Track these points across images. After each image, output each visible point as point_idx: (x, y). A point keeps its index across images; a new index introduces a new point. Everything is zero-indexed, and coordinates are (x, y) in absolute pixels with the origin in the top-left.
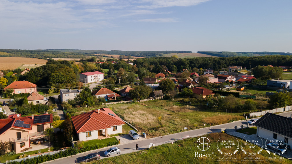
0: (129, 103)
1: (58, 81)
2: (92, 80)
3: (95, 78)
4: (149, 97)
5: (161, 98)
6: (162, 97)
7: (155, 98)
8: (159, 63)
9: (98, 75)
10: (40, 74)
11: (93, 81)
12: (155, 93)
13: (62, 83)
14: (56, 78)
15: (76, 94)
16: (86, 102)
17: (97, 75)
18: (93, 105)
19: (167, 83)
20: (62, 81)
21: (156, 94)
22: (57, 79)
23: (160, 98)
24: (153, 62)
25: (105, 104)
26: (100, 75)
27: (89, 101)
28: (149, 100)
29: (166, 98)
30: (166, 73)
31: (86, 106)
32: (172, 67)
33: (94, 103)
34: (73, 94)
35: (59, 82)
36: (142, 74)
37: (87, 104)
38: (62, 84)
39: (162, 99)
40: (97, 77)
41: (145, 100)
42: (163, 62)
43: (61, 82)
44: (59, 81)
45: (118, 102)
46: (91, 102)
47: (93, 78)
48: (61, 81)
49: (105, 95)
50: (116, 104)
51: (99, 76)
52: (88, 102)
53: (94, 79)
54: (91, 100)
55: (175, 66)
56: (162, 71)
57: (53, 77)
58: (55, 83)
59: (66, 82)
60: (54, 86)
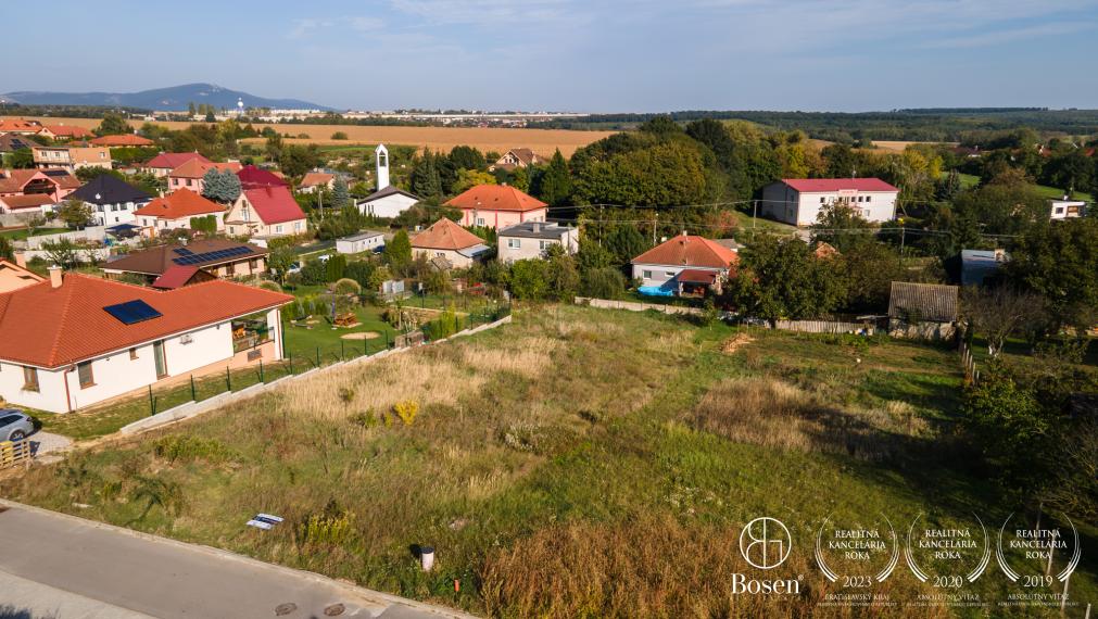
3: (841, 204)
4: (849, 310)
5: (937, 332)
6: (946, 329)
7: (884, 325)
12: (892, 296)
14: (596, 180)
15: (547, 242)
17: (855, 193)
21: (902, 303)
23: (930, 333)
26: (875, 196)
27: (518, 276)
28: (840, 328)
31: (506, 294)
33: (539, 288)
38: (623, 209)
41: (815, 327)
44: (607, 196)
45: (653, 306)
48: (612, 195)
49: (677, 270)
50: (637, 312)
51: (868, 199)
52: (513, 277)
58: (592, 200)
59: (642, 205)
60: (591, 213)
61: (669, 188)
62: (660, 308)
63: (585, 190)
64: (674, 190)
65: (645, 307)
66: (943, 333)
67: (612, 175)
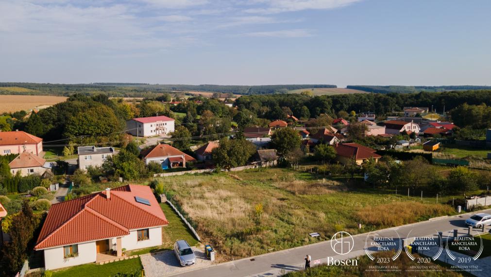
0: (208, 173)
1: (81, 132)
2: (152, 131)
3: (157, 127)
4: (248, 162)
5: (273, 163)
6: (275, 162)
7: (260, 164)
8: (278, 104)
9: (164, 122)
10: (52, 118)
11: (154, 134)
12: (260, 155)
13: (90, 135)
14: (78, 125)
15: (105, 155)
16: (119, 171)
17: (162, 122)
18: (134, 177)
19: (286, 136)
20: (90, 132)
21: (263, 156)
22: (80, 128)
23: (272, 164)
24: (268, 101)
25: (159, 176)
26: (167, 122)
27: (126, 170)
28: (248, 167)
29: (283, 165)
30: (289, 120)
31: (121, 179)
32: (300, 110)
33: (136, 173)
34: (100, 155)
35: (83, 134)
36: (244, 121)
37: (122, 176)
38: (90, 137)
39: (274, 167)
40: (161, 126)
41: (241, 168)
42: (285, 101)
43: (88, 134)
44: (84, 132)
45: (187, 172)
46: (129, 171)
47: (154, 128)
48: (87, 131)
49: (165, 158)
50: (181, 176)
51: (166, 124)
52: (124, 171)
53: (157, 129)
54: (131, 168)
55: (305, 108)
56: (283, 117)
57: (72, 124)
58: (76, 135)
59: (98, 134)
60: (75, 141)
61: (109, 126)
62: (189, 172)
63: (73, 130)
64: (112, 126)
65: (184, 172)
66: (275, 163)
67: (86, 122)
